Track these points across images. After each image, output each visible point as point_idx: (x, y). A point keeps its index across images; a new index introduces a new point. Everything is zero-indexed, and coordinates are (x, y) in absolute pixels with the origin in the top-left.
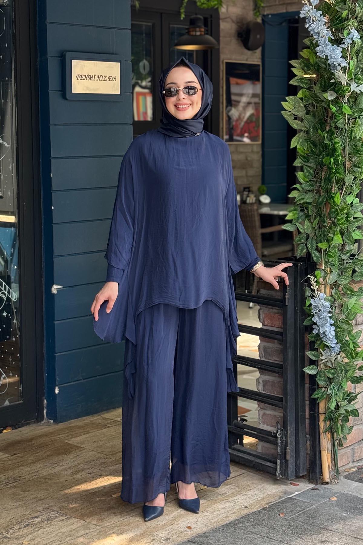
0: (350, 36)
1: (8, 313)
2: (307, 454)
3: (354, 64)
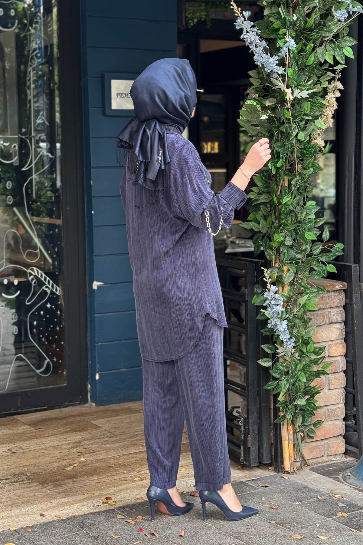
0: (287, 45)
1: (52, 305)
2: (271, 443)
3: (294, 71)
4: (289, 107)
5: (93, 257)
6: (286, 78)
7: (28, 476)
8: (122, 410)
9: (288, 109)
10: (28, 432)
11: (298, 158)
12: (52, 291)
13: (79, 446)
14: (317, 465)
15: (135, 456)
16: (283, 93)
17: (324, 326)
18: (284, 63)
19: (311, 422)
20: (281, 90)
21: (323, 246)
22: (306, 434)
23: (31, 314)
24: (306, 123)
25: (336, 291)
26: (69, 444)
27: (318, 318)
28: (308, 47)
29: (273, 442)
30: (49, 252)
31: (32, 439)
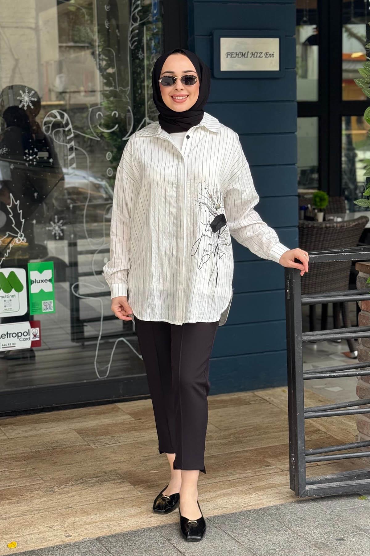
7: (120, 475)
8: (231, 400)
10: (128, 423)
15: (238, 455)
31: (131, 431)
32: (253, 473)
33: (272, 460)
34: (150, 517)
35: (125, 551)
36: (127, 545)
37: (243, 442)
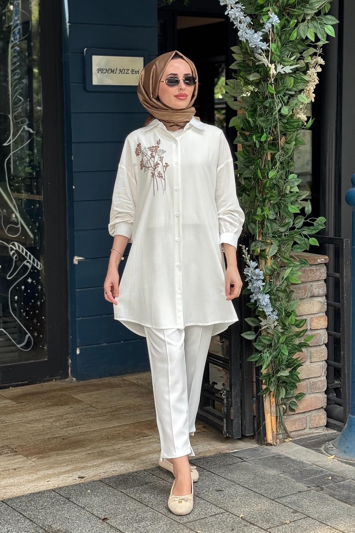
0: (270, 20)
1: (33, 279)
2: (254, 416)
3: (278, 47)
4: (273, 82)
5: (74, 233)
6: (270, 53)
7: (12, 449)
8: (103, 384)
9: (271, 84)
10: (10, 406)
11: (281, 132)
12: (33, 266)
13: (62, 419)
14: (299, 438)
15: (118, 429)
16: (267, 68)
17: (305, 299)
18: (267, 39)
19: (293, 394)
20: (264, 65)
21: (305, 220)
22: (288, 406)
23: (13, 288)
24: (289, 98)
25: (318, 264)
26: (51, 418)
27: (299, 291)
28: (291, 22)
29: (255, 414)
30: (30, 227)
31: (14, 413)
32: (133, 442)
33: (148, 431)
34: (48, 481)
35: (31, 509)
36: (32, 504)
37: (120, 418)
